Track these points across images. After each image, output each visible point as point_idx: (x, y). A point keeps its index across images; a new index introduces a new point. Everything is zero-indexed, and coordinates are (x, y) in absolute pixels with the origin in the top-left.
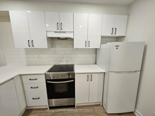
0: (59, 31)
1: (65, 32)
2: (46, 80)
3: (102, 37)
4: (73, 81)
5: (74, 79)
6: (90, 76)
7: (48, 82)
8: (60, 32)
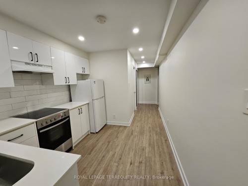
0: (33, 62)
1: (41, 65)
2: (38, 130)
3: (77, 74)
4: (68, 119)
5: (69, 117)
6: (80, 110)
7: (41, 131)
8: (35, 65)
